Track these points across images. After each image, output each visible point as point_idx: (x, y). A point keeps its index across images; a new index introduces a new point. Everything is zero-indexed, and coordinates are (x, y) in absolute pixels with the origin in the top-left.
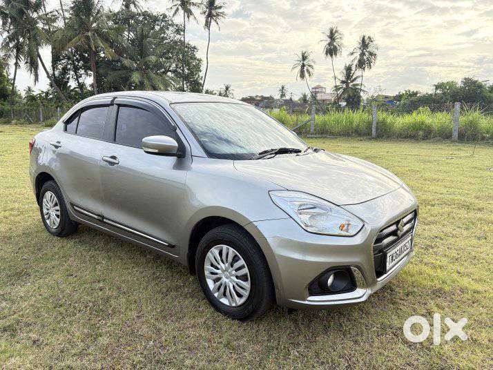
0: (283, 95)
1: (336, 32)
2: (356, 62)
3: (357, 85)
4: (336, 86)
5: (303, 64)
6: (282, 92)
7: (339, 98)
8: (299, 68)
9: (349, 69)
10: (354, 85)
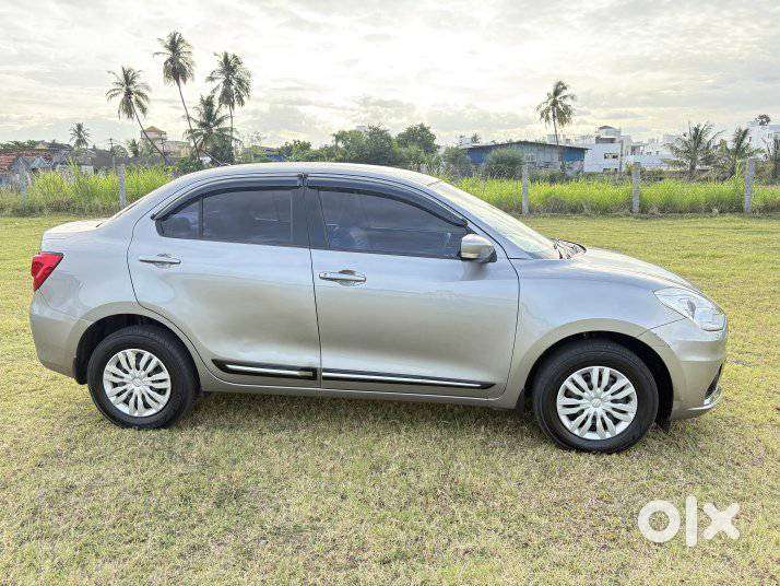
0: (81, 141)
1: (182, 41)
2: (218, 94)
3: (226, 129)
4: (191, 131)
5: (128, 90)
6: (80, 136)
7: (199, 150)
8: (122, 96)
9: (208, 103)
10: (220, 130)
